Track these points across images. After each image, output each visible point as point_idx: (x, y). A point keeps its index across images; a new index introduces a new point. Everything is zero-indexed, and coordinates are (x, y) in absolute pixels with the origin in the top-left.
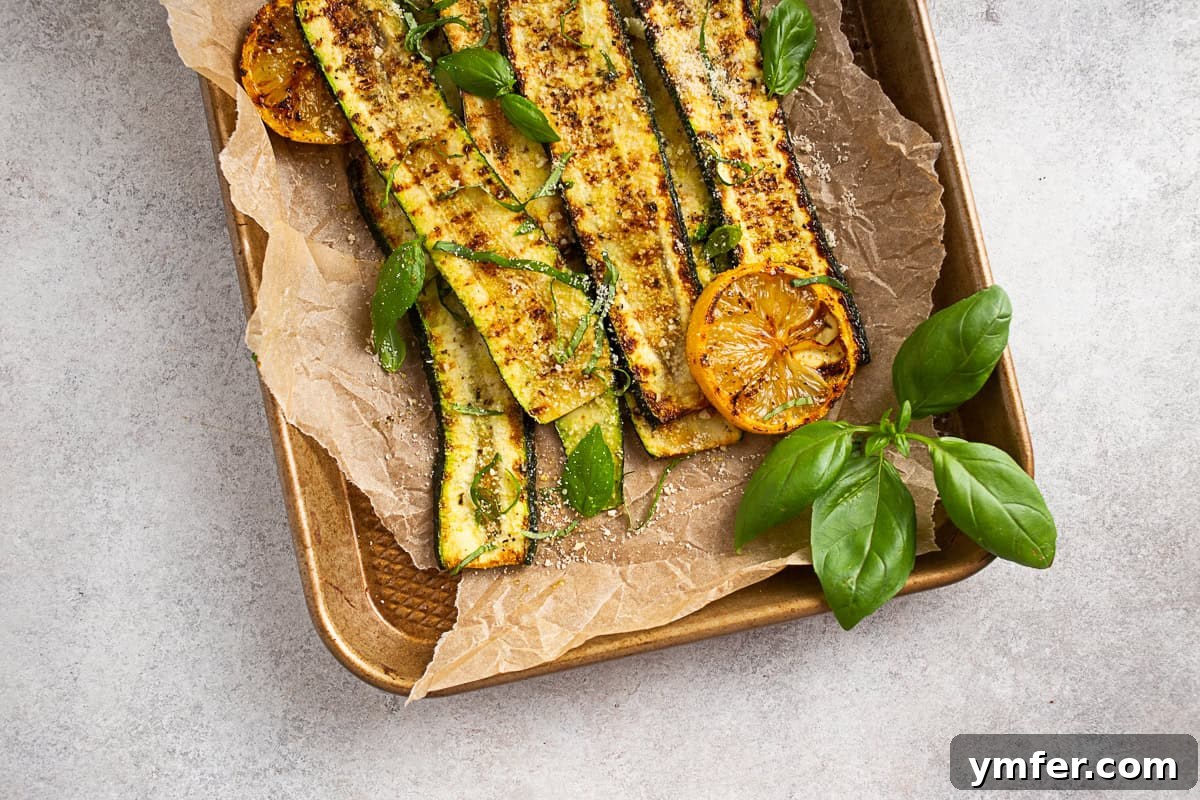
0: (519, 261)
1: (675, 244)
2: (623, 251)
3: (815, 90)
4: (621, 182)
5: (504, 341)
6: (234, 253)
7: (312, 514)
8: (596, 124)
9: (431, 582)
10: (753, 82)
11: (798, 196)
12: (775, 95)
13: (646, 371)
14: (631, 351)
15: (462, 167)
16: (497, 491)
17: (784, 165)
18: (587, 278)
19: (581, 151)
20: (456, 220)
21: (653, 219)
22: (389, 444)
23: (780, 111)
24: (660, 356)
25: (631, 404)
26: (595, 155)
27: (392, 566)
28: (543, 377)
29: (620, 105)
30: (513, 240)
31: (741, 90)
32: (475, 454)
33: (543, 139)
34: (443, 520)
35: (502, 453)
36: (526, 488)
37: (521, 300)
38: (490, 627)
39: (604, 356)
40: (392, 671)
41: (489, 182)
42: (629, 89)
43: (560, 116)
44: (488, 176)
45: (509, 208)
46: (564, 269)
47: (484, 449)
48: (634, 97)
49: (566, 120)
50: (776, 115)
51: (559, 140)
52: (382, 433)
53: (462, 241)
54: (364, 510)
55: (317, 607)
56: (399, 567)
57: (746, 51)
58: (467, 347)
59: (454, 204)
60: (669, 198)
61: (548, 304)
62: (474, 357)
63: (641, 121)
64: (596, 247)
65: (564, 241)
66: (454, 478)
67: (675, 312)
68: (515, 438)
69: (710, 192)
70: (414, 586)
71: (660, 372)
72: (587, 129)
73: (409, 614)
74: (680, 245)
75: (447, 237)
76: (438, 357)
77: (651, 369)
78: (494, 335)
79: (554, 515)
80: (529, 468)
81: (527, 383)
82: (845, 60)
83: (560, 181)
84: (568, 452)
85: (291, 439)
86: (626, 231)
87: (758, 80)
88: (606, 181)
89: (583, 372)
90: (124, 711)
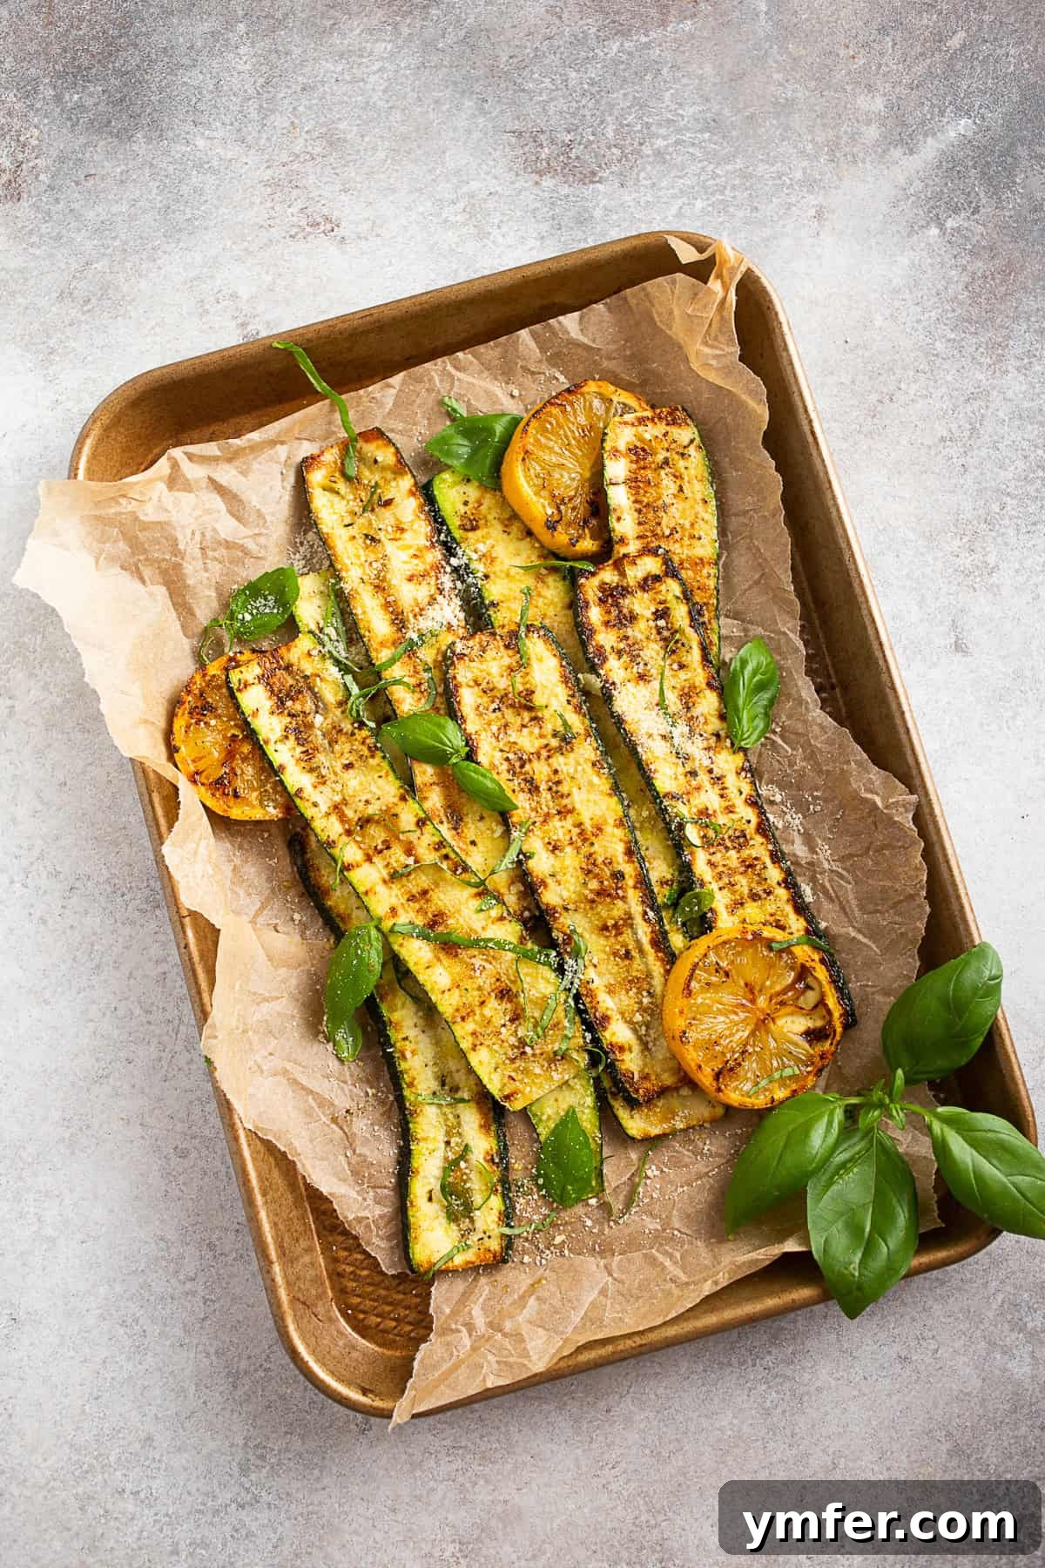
0: (483, 940)
1: (645, 913)
2: (590, 922)
3: (782, 737)
4: (585, 850)
5: (470, 1026)
6: (178, 947)
7: (276, 1224)
8: (554, 789)
9: (401, 1288)
10: (717, 736)
11: (771, 851)
12: (742, 749)
13: (622, 1049)
14: (605, 1029)
15: (415, 842)
16: (468, 1185)
17: (754, 820)
18: (554, 953)
19: (541, 819)
20: (412, 898)
21: (621, 888)
22: (349, 1139)
23: (747, 764)
24: (635, 1031)
25: (606, 1084)
26: (556, 822)
27: (358, 1272)
28: (513, 1060)
29: (580, 768)
30: (475, 916)
31: (705, 744)
32: (443, 1145)
33: (501, 809)
34: (412, 1220)
35: (471, 1144)
36: (499, 1181)
37: (485, 980)
38: (470, 1335)
39: (576, 1036)
40: (371, 1391)
41: (446, 857)
42: (587, 750)
43: (516, 782)
44: (444, 851)
45: (469, 884)
46: (530, 945)
47: (452, 1140)
48: (593, 758)
49: (523, 785)
50: (743, 769)
51: (516, 808)
52: (341, 1128)
53: (420, 921)
54: (324, 1213)
55: (286, 1327)
56: (365, 1273)
57: (708, 703)
58: (430, 1033)
59: (408, 881)
60: (637, 864)
61: (514, 982)
62: (437, 1042)
63: (602, 783)
64: (562, 920)
65: (527, 914)
66: (422, 1174)
67: (649, 983)
68: (485, 1127)
69: (679, 855)
70: (383, 1292)
71: (636, 1048)
72: (545, 796)
73: (379, 1324)
74: (651, 914)
75: (403, 918)
76: (398, 1045)
77: (626, 1046)
78: (459, 1020)
79: (530, 1207)
80: (501, 1159)
81: (496, 1069)
82: (811, 706)
83: (521, 852)
84: (542, 1138)
85: (249, 1145)
86: (593, 901)
87: (722, 733)
88: (569, 849)
89: (555, 1053)
90: (66, 1447)
